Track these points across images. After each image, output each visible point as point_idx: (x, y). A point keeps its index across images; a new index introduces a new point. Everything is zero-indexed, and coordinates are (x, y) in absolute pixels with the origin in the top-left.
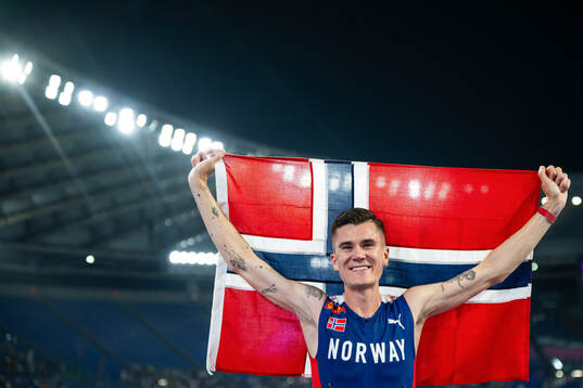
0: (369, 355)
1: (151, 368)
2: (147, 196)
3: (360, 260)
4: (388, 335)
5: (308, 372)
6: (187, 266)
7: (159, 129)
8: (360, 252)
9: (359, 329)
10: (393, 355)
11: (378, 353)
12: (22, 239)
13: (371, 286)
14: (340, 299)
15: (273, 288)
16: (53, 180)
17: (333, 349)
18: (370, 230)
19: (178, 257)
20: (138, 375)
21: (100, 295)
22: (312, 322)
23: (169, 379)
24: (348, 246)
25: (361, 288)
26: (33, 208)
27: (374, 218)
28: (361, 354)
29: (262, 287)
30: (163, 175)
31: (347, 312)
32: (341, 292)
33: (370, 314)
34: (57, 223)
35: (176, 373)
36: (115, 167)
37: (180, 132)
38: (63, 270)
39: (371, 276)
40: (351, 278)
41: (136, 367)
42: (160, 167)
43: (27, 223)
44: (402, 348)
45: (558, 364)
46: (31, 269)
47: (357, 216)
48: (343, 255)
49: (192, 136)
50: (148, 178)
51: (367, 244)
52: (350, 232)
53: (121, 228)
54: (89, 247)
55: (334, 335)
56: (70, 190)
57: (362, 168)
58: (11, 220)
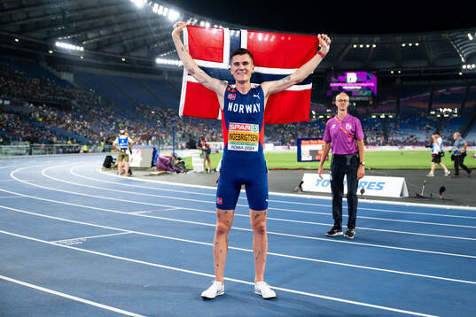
0: (245, 109)
1: (148, 106)
2: (147, 34)
3: (242, 70)
4: (253, 101)
5: (220, 117)
6: (163, 65)
7: (152, 5)
8: (242, 67)
9: (241, 99)
10: (255, 110)
11: (249, 109)
12: (96, 49)
13: (246, 81)
14: (234, 86)
15: (206, 81)
16: (108, 25)
17: (230, 106)
18: (247, 58)
19: (160, 61)
20: (143, 109)
21: (127, 74)
22: (221, 95)
23: (156, 111)
24: (237, 64)
25: (242, 82)
26: (100, 36)
27: (249, 53)
28: (241, 109)
29: (201, 81)
30: (154, 25)
31: (236, 92)
32: (234, 83)
33: (246, 93)
34: (110, 44)
35: (158, 109)
36: (133, 21)
37: (161, 7)
38: (112, 63)
39: (247, 77)
40: (238, 78)
41: (142, 105)
42: (153, 21)
43: (98, 43)
44: (259, 106)
45: (314, 113)
46: (100, 62)
47: (242, 52)
48: (235, 68)
49: (166, 9)
50: (147, 26)
51: (245, 63)
52: (238, 58)
53: (136, 47)
54: (123, 54)
55: (231, 101)
56: (115, 30)
57: (244, 33)
58: (91, 41)
